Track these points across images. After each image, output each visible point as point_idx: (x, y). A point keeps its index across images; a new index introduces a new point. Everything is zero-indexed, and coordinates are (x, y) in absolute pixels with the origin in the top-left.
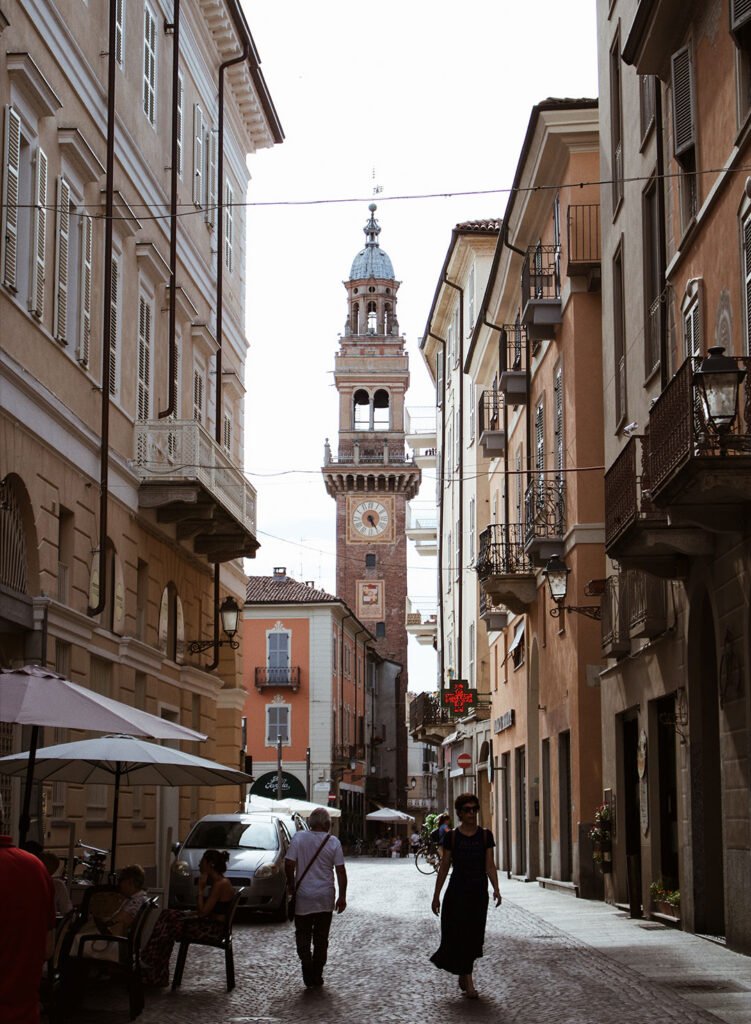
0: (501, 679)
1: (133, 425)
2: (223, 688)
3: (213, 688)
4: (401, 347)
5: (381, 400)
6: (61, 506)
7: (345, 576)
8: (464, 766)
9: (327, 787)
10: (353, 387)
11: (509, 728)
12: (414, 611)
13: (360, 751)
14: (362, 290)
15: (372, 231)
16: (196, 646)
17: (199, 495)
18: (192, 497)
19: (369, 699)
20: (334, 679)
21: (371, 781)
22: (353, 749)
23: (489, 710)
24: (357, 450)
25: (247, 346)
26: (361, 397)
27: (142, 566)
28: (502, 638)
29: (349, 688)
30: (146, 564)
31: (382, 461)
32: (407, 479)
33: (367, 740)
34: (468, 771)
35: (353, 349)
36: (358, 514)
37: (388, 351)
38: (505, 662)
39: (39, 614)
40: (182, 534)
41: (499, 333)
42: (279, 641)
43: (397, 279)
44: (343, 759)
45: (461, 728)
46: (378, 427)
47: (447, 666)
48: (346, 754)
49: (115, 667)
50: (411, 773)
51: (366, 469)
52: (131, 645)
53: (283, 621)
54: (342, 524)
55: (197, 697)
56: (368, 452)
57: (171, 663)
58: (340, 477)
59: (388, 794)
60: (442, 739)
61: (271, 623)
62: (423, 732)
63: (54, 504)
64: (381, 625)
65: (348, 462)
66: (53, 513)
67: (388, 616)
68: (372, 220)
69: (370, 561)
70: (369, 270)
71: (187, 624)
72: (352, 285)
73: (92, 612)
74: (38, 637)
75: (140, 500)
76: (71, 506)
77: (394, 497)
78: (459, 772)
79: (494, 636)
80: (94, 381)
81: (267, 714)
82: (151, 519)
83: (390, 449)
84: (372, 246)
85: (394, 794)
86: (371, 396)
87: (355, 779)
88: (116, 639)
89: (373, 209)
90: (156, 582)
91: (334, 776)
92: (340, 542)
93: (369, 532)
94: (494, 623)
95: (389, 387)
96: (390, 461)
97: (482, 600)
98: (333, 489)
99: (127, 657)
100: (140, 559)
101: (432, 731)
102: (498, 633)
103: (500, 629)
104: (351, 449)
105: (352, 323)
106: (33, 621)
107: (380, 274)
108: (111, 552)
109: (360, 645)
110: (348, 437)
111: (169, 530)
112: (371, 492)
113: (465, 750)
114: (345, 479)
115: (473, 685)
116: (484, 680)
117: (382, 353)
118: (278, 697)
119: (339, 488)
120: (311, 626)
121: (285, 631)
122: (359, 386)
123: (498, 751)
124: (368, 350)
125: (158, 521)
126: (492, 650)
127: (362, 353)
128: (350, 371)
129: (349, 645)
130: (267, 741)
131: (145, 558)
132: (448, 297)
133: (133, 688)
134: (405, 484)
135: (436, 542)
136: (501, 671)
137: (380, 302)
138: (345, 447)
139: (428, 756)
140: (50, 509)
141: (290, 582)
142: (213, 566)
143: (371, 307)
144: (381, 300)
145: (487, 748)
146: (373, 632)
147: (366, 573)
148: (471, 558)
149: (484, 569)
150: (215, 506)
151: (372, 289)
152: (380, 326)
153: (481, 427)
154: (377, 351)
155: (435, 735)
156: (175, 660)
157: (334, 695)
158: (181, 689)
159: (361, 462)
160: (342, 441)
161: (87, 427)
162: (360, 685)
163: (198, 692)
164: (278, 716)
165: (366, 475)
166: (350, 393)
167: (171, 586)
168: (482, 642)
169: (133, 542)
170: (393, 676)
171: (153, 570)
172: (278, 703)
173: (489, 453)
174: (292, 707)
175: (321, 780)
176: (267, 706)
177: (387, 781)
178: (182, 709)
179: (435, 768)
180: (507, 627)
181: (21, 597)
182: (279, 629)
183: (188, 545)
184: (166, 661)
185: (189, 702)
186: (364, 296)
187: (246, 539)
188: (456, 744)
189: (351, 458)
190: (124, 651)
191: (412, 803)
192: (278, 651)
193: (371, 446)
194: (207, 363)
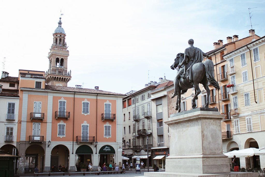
9: (121, 150)
10: (56, 57)
14: (58, 35)
15: (60, 23)
24: (57, 71)
26: (57, 59)
31: (63, 74)
32: (68, 79)
35: (56, 48)
42: (108, 106)
51: (59, 76)
53: (109, 100)
56: (60, 72)
58: (53, 77)
61: (106, 101)
65: (55, 74)
68: (60, 21)
70: (60, 31)
77: (64, 83)
81: (104, 128)
83: (65, 72)
84: (60, 26)
86: (60, 59)
89: (60, 18)
95: (64, 58)
96: (65, 75)
110: (54, 68)
112: (59, 82)
114: (54, 78)
117: (63, 50)
118: (107, 123)
119: (52, 80)
120: (117, 102)
121: (109, 103)
122: (58, 57)
124: (59, 49)
127: (58, 49)
128: (56, 53)
130: (104, 136)
134: (68, 80)
143: (60, 40)
144: (63, 38)
151: (61, 36)
152: (62, 44)
154: (61, 49)
159: (58, 74)
164: (108, 128)
165: (59, 77)
166: (55, 58)
174: (112, 126)
175: (120, 148)
176: (104, 125)
186: (59, 37)
189: (55, 73)
192: (108, 109)
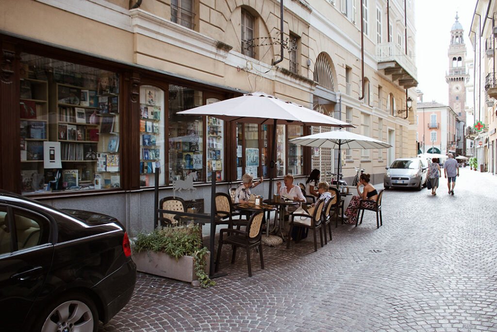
0: (492, 120)
1: (375, 45)
2: (410, 124)
3: (406, 124)
4: (464, 46)
5: (460, 59)
6: (346, 65)
7: (451, 102)
8: (480, 145)
9: (446, 151)
11: (494, 133)
12: (467, 106)
13: (454, 143)
14: (454, 33)
15: (457, 18)
16: (400, 112)
17: (396, 65)
18: (393, 65)
19: (456, 130)
20: (448, 126)
21: (457, 149)
22: (452, 142)
23: (488, 130)
25: (416, 31)
26: (454, 59)
27: (380, 88)
28: (492, 109)
29: (451, 128)
30: (381, 87)
31: (460, 74)
33: (456, 140)
34: (481, 146)
35: (452, 47)
36: (454, 87)
37: (461, 47)
38: (493, 115)
39: (338, 98)
40: (394, 79)
41: (492, 20)
42: (434, 117)
43: (463, 29)
44: (450, 144)
45: (480, 135)
46: (459, 66)
47: (476, 119)
48: (451, 143)
49: (371, 116)
50: (467, 148)
52: (376, 110)
53: (435, 112)
54: (450, 90)
55: (401, 126)
57: (392, 116)
58: (449, 78)
59: (461, 153)
60: (474, 138)
61: (431, 113)
62: (469, 136)
63: (343, 64)
64: (460, 113)
65: (451, 75)
66: (343, 67)
67: (462, 111)
68: (457, 15)
69: (457, 98)
70: (456, 28)
71: (397, 105)
72: (452, 32)
73: (360, 99)
74: (338, 105)
75: (378, 67)
76: (350, 65)
77: (463, 83)
78: (479, 146)
79: (490, 109)
80: (358, 28)
81: (431, 134)
82: (383, 73)
83: (462, 71)
84: (457, 22)
85: (463, 152)
86: (457, 59)
87: (453, 149)
88: (371, 108)
89: (457, 12)
90: (386, 92)
91: (447, 148)
92: (450, 94)
93: (457, 92)
94: (489, 104)
95: (462, 56)
96: (462, 74)
97: (486, 97)
98: (447, 82)
99: (375, 113)
100: (379, 85)
101: (471, 136)
102: (491, 107)
103: (491, 106)
104: (452, 72)
105: (452, 41)
106: (336, 100)
107: (459, 28)
108: (368, 82)
109: (454, 118)
110: (452, 69)
111: (389, 77)
112: (457, 82)
113: (481, 140)
114: (451, 79)
115: (483, 123)
116: (487, 121)
119: (449, 81)
120: (442, 113)
122: (454, 56)
123: (490, 141)
124: (456, 47)
125: (385, 74)
126: (489, 113)
128: (452, 53)
129: (451, 117)
130: (431, 140)
131: (381, 85)
132: (476, 19)
133: (378, 122)
135: (473, 88)
136: (492, 117)
137: (459, 36)
138: (451, 71)
139: (471, 144)
140: (342, 65)
141: (436, 103)
142: (405, 90)
143: (457, 37)
145: (487, 140)
146: (458, 115)
147: (456, 101)
148: (483, 85)
149: (487, 87)
150: (402, 69)
151: (457, 32)
152: (459, 41)
153: (486, 49)
154: (458, 47)
155: (472, 137)
156: (393, 115)
157: (447, 129)
158: (396, 124)
159: (455, 75)
160: (450, 70)
161: (355, 41)
162: (454, 127)
163: (401, 125)
164: (434, 135)
165: (456, 77)
166: (452, 58)
167: (391, 94)
168: (486, 111)
169: (377, 80)
170: (463, 125)
171: (384, 89)
172: (434, 131)
173: (489, 56)
174: (437, 132)
175: (444, 149)
176: (431, 132)
177: (461, 150)
178: (396, 129)
179: (473, 146)
180: (494, 105)
181: (332, 92)
182: (434, 114)
183: (397, 83)
184: (389, 115)
185: (398, 127)
187: (414, 81)
188: (478, 139)
190: (374, 111)
191: (467, 155)
192: (433, 119)
193: (457, 71)
194: (402, 32)
